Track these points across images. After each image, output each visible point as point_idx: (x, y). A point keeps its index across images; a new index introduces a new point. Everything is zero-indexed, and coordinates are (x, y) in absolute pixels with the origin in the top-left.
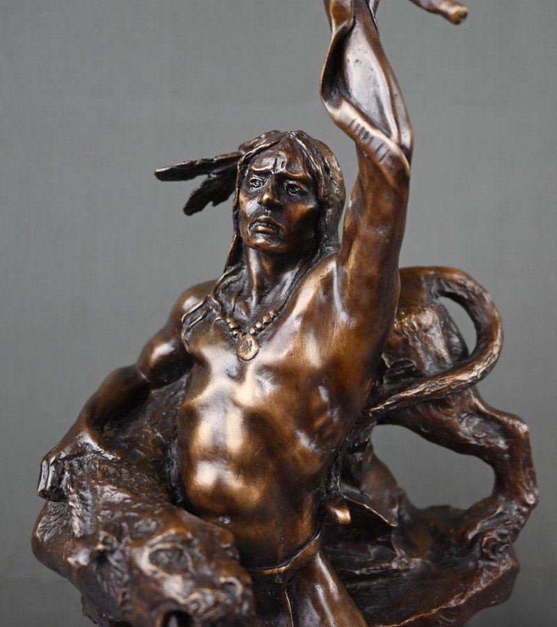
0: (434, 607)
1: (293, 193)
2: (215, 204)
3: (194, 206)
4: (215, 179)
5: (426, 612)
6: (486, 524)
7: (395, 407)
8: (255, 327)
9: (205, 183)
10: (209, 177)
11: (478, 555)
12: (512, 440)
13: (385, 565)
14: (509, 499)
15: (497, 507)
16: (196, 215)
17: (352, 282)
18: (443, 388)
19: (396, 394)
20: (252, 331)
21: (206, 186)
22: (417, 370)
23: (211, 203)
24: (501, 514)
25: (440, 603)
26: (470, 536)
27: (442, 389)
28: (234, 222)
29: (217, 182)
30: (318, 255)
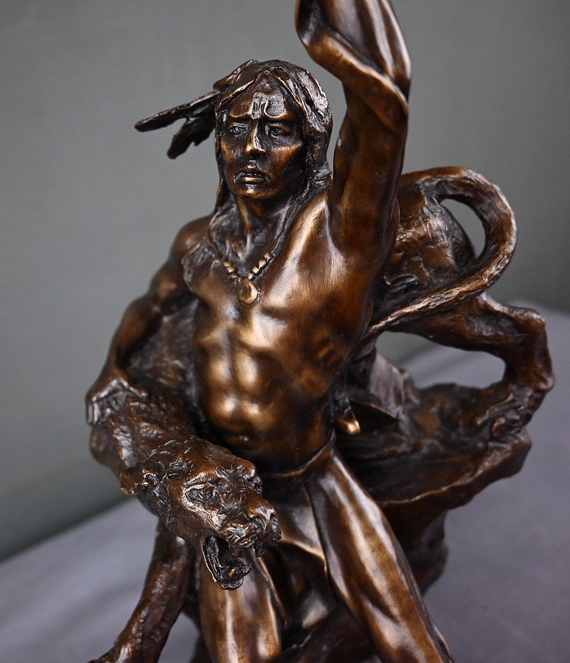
0: (443, 485)
1: (276, 135)
2: (197, 144)
3: (177, 148)
4: (193, 122)
5: (435, 489)
6: (496, 410)
7: (398, 322)
8: (252, 272)
9: (185, 126)
10: (188, 120)
11: (488, 437)
12: (526, 334)
13: (393, 448)
14: (521, 387)
15: (508, 395)
16: (181, 157)
17: (347, 222)
18: (450, 301)
19: (399, 309)
20: (251, 276)
21: (186, 130)
22: (419, 284)
23: (193, 144)
24: (513, 401)
25: (450, 481)
26: (479, 422)
27: (448, 302)
28: (219, 168)
29: (196, 124)
30: (308, 189)
